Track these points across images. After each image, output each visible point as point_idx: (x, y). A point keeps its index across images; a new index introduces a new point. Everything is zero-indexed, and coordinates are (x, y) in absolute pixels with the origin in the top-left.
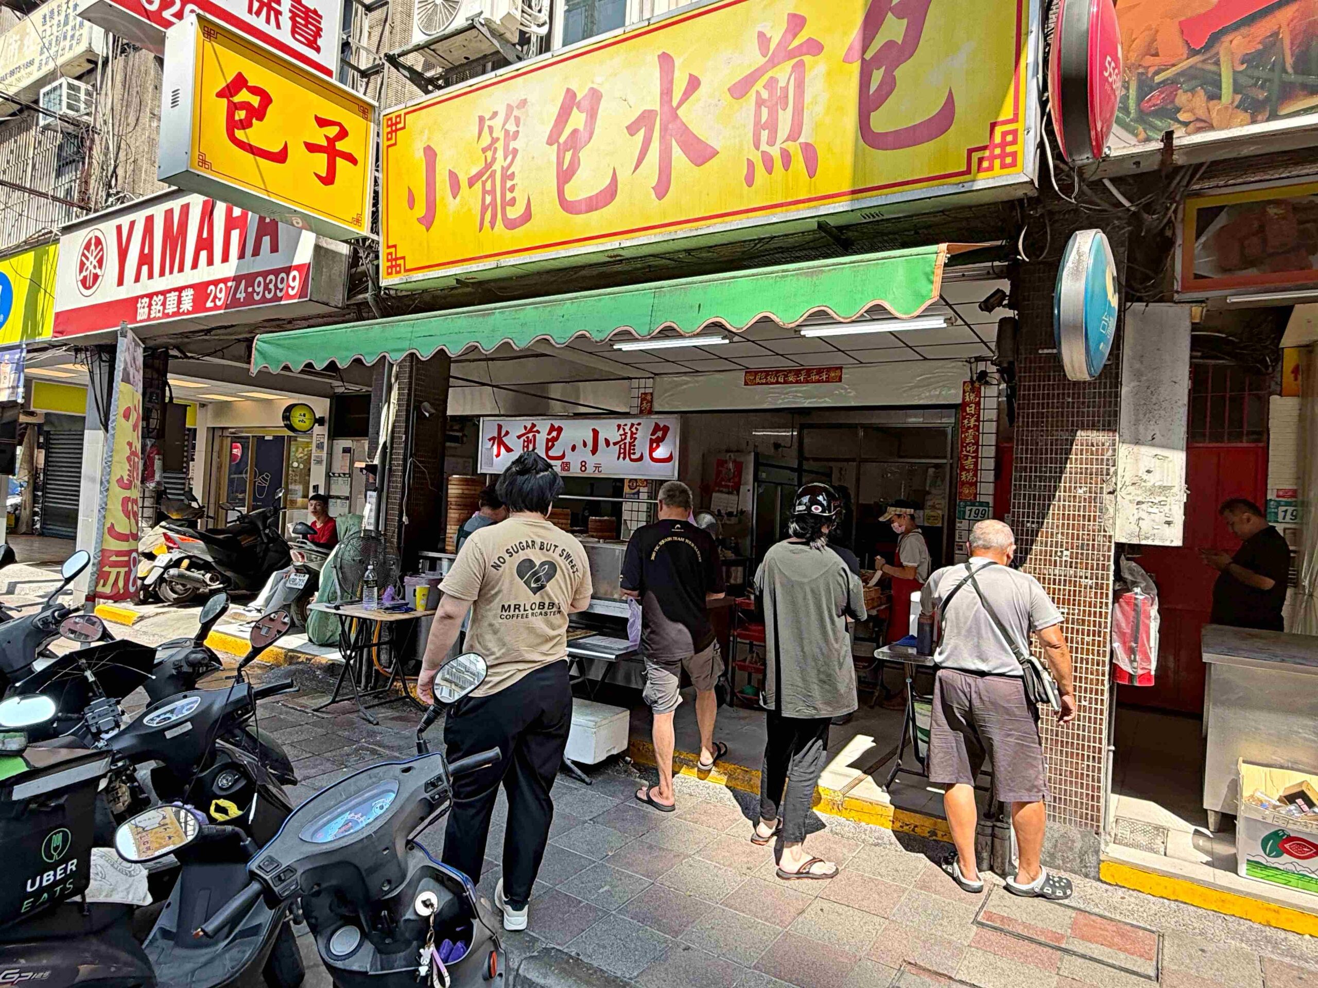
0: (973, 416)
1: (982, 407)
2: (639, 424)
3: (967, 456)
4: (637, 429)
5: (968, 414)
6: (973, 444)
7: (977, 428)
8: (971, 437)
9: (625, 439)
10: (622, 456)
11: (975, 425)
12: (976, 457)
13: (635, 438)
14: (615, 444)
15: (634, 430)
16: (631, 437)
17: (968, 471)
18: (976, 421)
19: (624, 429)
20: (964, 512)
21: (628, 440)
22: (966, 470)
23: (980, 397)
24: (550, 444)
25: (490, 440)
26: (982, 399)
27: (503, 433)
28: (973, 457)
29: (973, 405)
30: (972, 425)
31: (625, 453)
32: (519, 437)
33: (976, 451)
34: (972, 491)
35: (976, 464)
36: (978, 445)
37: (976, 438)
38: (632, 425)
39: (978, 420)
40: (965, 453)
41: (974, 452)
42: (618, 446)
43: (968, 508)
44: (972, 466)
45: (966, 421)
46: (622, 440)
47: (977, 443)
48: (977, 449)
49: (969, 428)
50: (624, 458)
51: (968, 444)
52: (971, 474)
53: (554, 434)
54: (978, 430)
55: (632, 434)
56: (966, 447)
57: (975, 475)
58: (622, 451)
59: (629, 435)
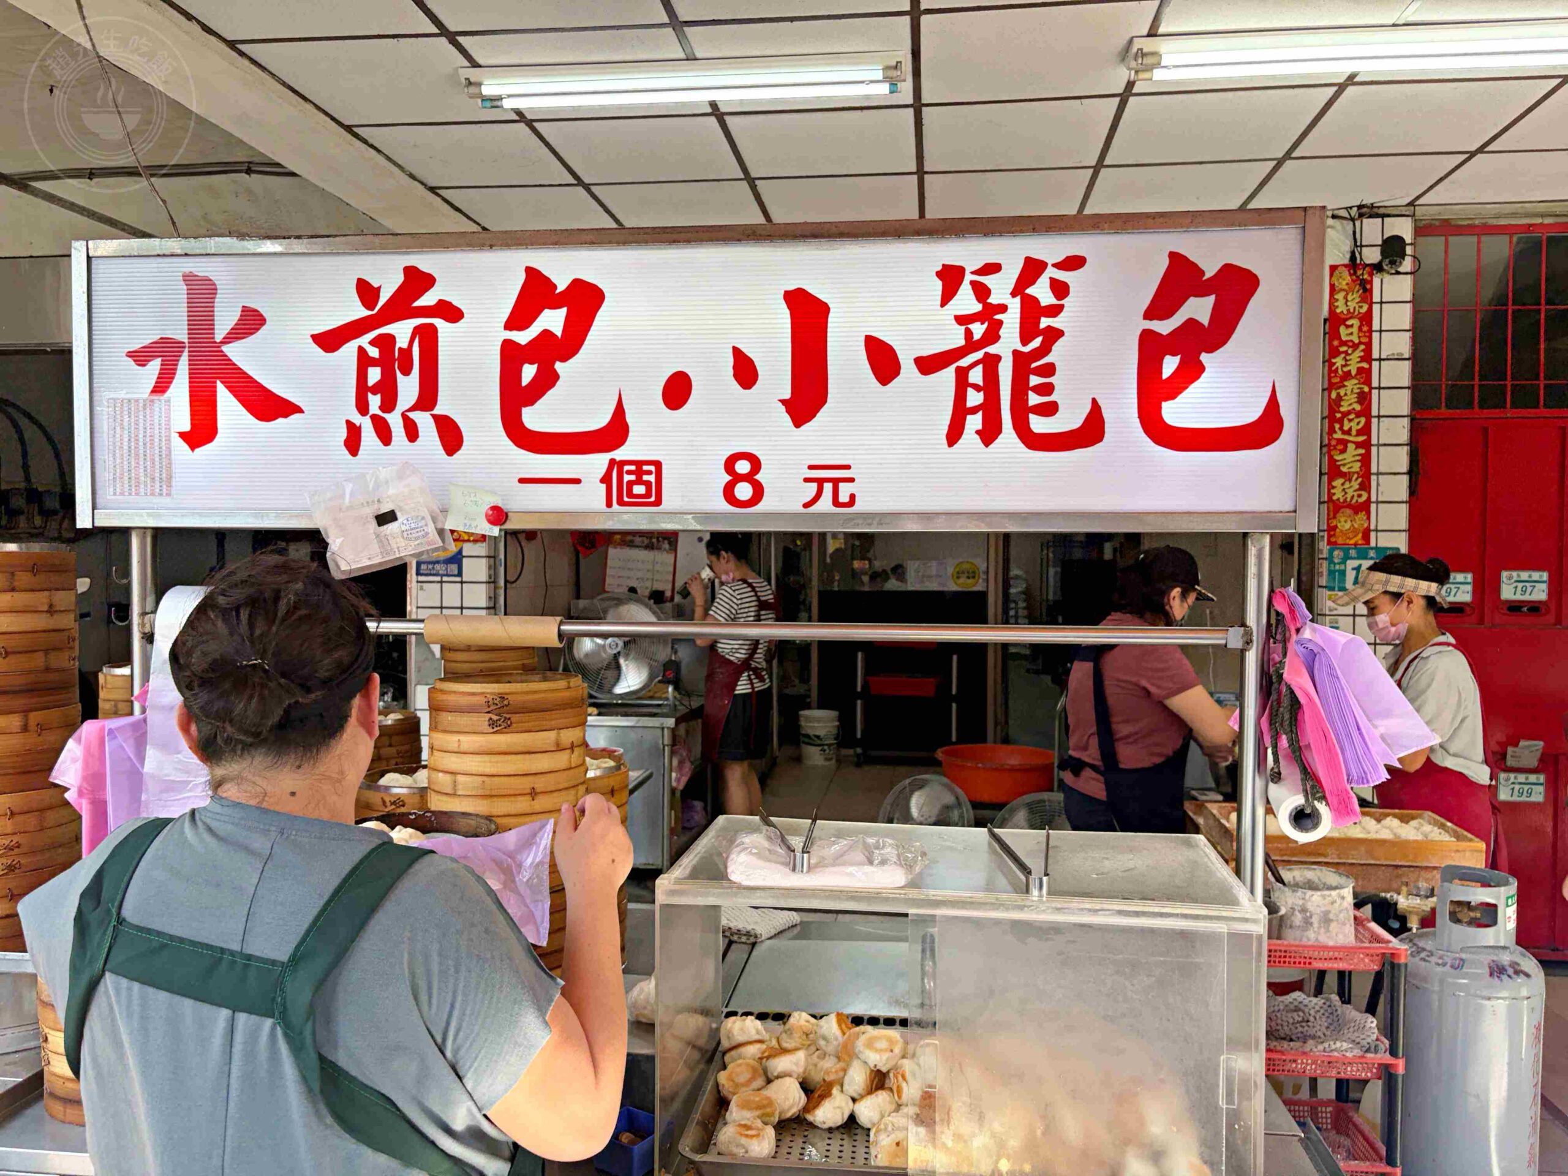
0: (1355, 346)
1: (1376, 326)
2: (1074, 263)
3: (1344, 443)
4: (1060, 289)
5: (1344, 343)
6: (1358, 415)
7: (1365, 375)
8: (1353, 398)
9: (992, 336)
10: (974, 422)
11: (1360, 370)
12: (1367, 445)
13: (1054, 335)
14: (928, 365)
15: (1041, 291)
16: (1027, 331)
17: (1347, 476)
18: (1363, 359)
19: (981, 292)
20: (1343, 573)
21: (1009, 341)
22: (1343, 475)
23: (1371, 304)
24: (529, 372)
25: (140, 357)
26: (1376, 308)
27: (225, 320)
28: (1358, 445)
29: (1355, 322)
30: (1353, 368)
31: (991, 409)
32: (329, 341)
33: (1366, 430)
34: (1360, 519)
35: (1366, 460)
36: (1369, 417)
37: (1364, 399)
38: (1032, 269)
39: (1367, 357)
40: (1338, 435)
41: (1359, 433)
42: (948, 375)
43: (1351, 564)
44: (1357, 467)
45: (1339, 361)
46: (971, 345)
47: (1366, 412)
48: (1368, 425)
49: (1347, 375)
50: (988, 435)
51: (1345, 414)
52: (1355, 485)
53: (553, 320)
54: (1368, 381)
55: (1031, 311)
56: (1341, 422)
57: (1365, 486)
58: (974, 398)
59: (1011, 320)
